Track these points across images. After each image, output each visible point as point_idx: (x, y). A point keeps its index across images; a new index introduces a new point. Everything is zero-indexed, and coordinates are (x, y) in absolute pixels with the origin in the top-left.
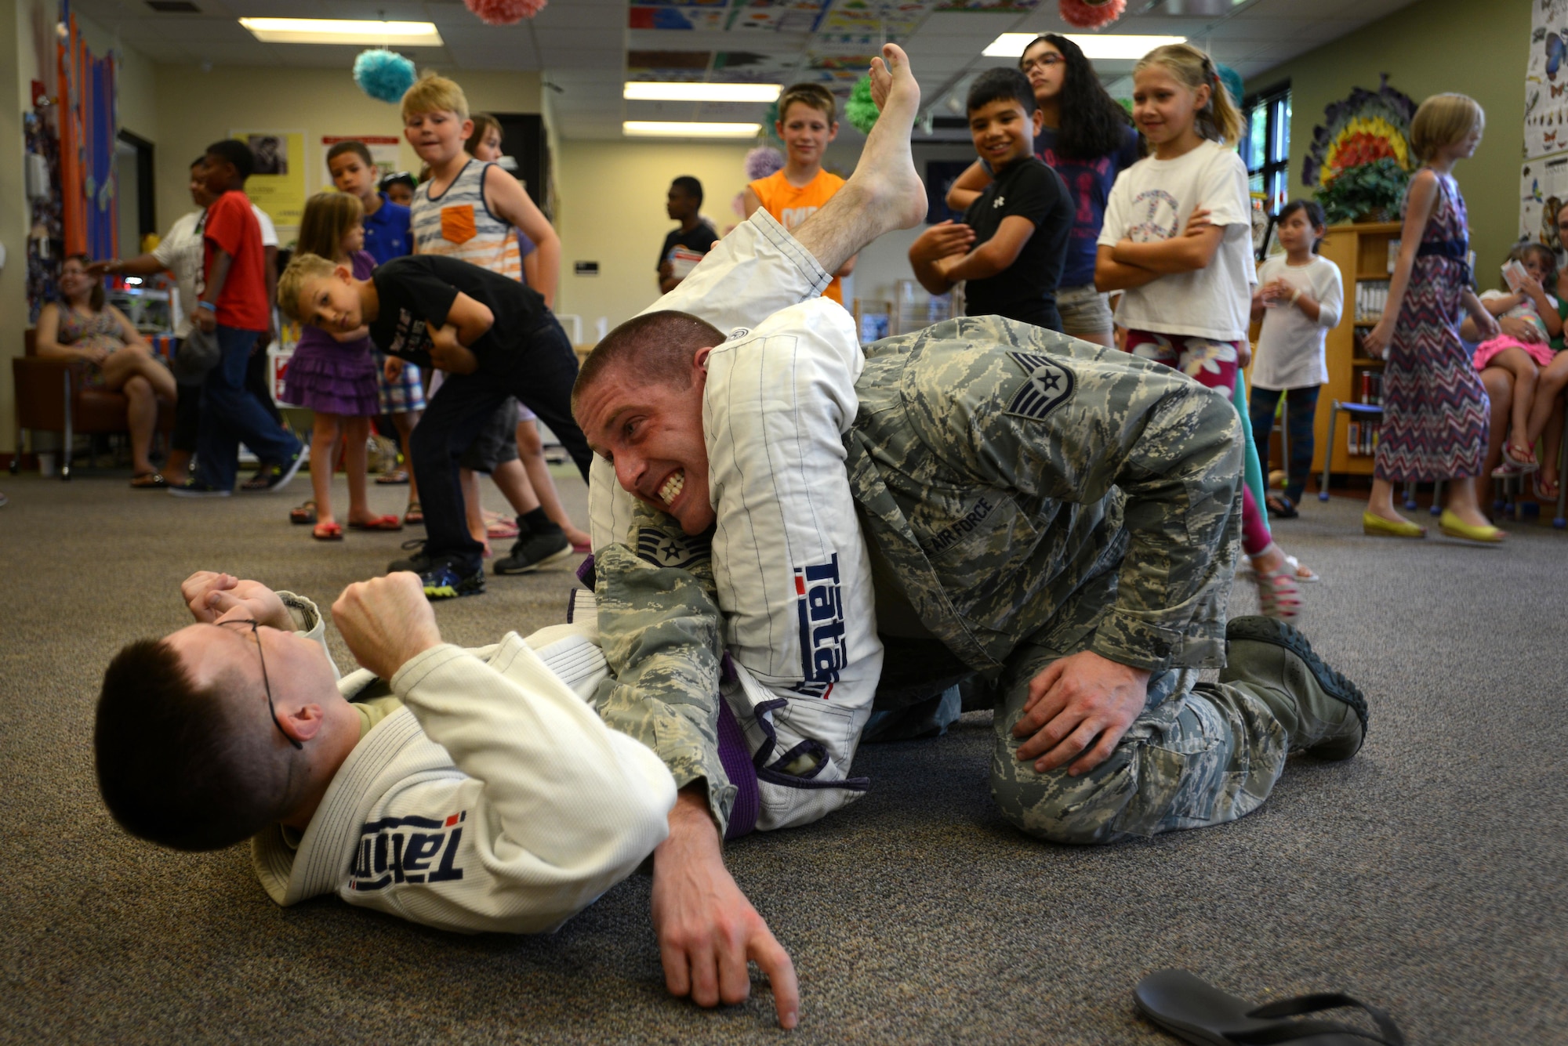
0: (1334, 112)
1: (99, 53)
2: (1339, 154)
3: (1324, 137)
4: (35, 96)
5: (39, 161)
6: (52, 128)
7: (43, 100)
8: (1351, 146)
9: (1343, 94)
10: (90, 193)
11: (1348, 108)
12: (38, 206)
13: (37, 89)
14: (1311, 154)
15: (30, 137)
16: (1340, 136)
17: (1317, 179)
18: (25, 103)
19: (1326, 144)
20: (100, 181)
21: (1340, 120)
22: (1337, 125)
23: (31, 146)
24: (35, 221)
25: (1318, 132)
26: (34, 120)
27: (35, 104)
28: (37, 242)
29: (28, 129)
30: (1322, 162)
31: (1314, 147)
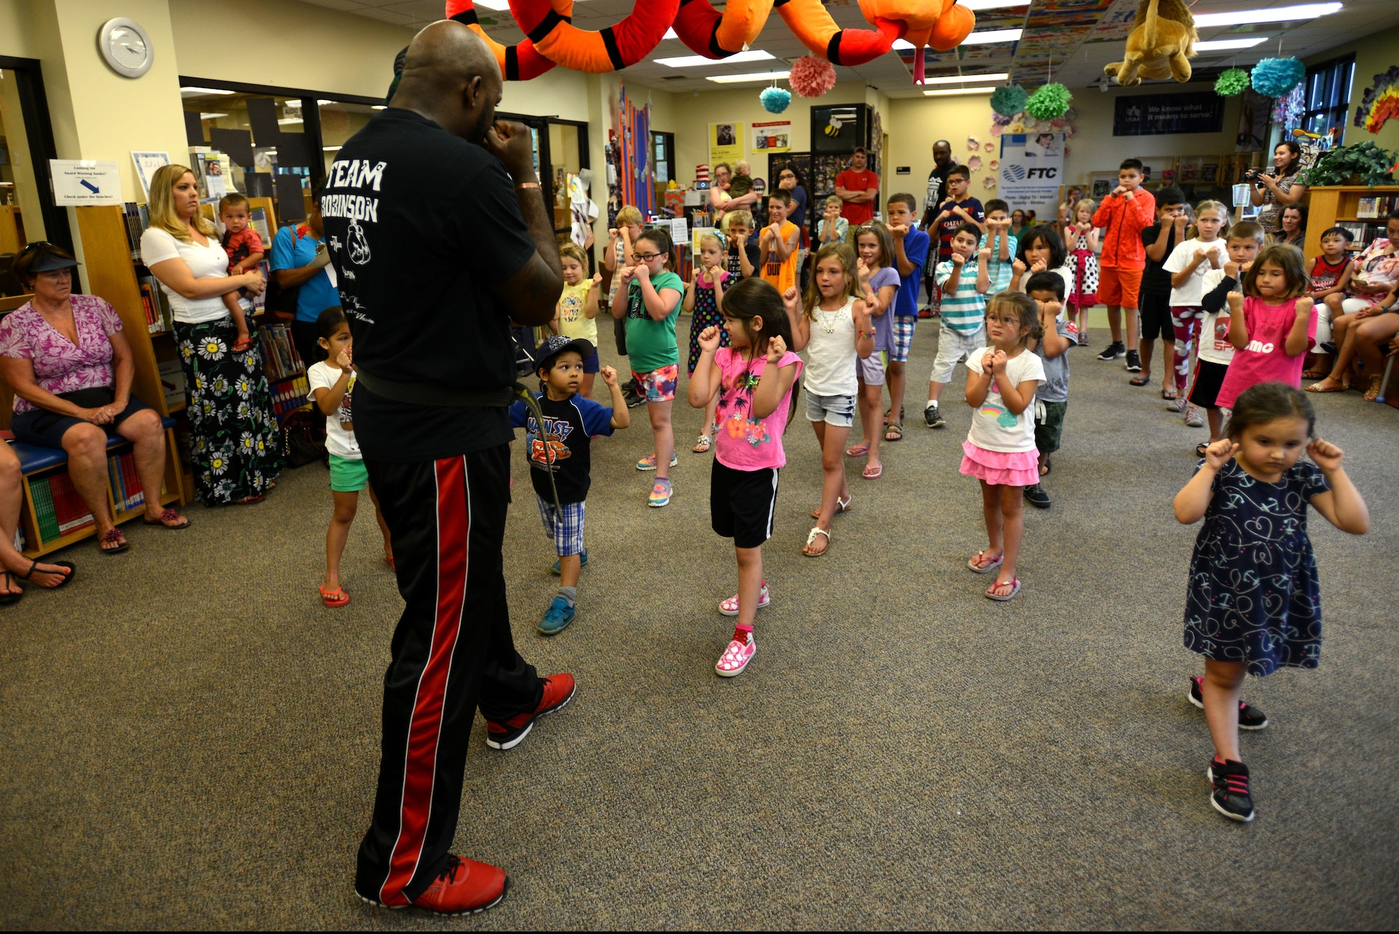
0: (1379, 80)
1: (640, 108)
2: (1378, 109)
3: (1371, 97)
4: (610, 137)
5: (612, 167)
6: (619, 148)
7: (614, 138)
8: (1387, 104)
9: (1385, 70)
10: (636, 176)
11: (1388, 78)
12: (612, 187)
13: (612, 133)
14: (1362, 106)
15: (608, 156)
16: (1382, 96)
17: (1364, 123)
18: (606, 142)
19: (1372, 101)
20: (641, 169)
21: (1382, 86)
22: (1379, 89)
23: (609, 161)
24: (611, 194)
25: (1367, 92)
26: (610, 148)
27: (611, 140)
28: (612, 204)
29: (607, 152)
30: (1368, 112)
31: (1364, 101)
